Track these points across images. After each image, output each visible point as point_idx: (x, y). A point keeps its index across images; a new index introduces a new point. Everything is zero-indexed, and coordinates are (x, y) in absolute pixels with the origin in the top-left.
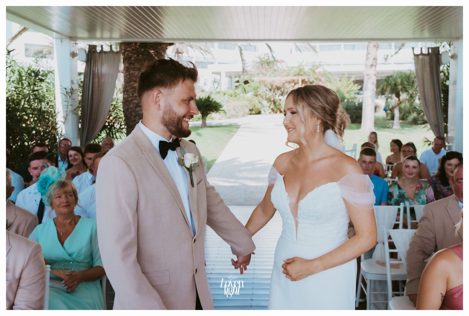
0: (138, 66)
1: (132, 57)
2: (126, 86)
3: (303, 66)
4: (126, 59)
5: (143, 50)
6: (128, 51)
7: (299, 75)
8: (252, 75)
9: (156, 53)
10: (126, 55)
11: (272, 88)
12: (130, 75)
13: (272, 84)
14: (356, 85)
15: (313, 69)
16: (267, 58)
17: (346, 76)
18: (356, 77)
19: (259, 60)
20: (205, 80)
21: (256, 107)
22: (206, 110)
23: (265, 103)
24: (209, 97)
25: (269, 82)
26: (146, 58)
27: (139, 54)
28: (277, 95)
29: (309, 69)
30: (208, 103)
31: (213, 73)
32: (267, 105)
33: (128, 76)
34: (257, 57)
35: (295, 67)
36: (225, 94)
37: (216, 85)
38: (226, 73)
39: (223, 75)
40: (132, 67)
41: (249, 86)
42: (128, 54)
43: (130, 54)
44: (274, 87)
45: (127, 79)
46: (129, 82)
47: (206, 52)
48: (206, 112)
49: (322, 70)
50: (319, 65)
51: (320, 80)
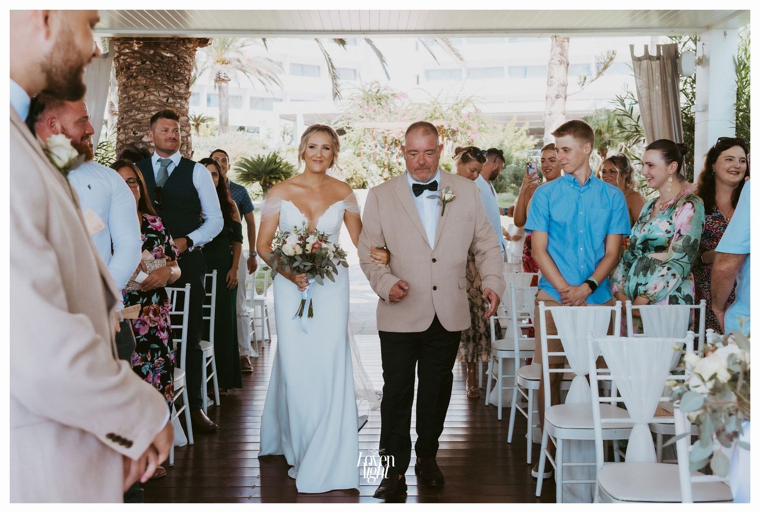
0: (144, 82)
1: (133, 65)
2: (122, 119)
3: (439, 104)
4: (122, 69)
5: (152, 52)
6: (125, 54)
8: (350, 119)
9: (176, 59)
10: (121, 61)
11: (386, 142)
12: (129, 99)
13: (386, 135)
14: (532, 137)
15: (455, 107)
16: (376, 90)
17: (515, 120)
18: (531, 124)
19: (362, 93)
20: (269, 129)
21: (358, 175)
22: (270, 178)
23: (374, 168)
24: (275, 156)
25: (380, 131)
26: (157, 67)
27: (144, 60)
28: (395, 156)
29: (449, 108)
30: (273, 166)
31: (283, 117)
32: (377, 172)
33: (126, 101)
34: (360, 89)
35: (426, 105)
37: (288, 139)
38: (304, 116)
39: (300, 119)
40: (134, 83)
41: (345, 139)
42: (124, 60)
43: (128, 60)
44: (389, 141)
46: (128, 111)
47: (270, 80)
48: (270, 183)
49: (472, 110)
50: (468, 101)
51: (469, 128)
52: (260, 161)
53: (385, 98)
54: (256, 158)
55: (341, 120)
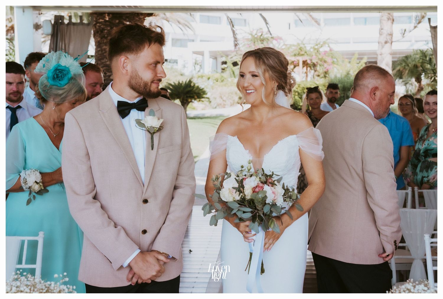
1: (105, 30)
3: (304, 44)
4: (98, 32)
5: (117, 21)
6: (100, 23)
7: (299, 55)
10: (97, 27)
12: (102, 50)
15: (316, 47)
16: (260, 34)
17: (357, 56)
18: (368, 58)
19: (250, 37)
20: (184, 61)
22: (187, 97)
24: (190, 82)
27: (112, 26)
29: (311, 48)
30: (189, 89)
31: (195, 53)
34: (249, 33)
35: (294, 45)
36: (209, 79)
37: (198, 67)
38: (210, 52)
39: (207, 55)
42: (99, 26)
43: (102, 26)
45: (98, 56)
46: (101, 59)
47: (186, 27)
48: (187, 100)
49: (327, 49)
50: (324, 43)
51: (325, 62)
52: (180, 85)
53: (267, 40)
54: (177, 83)
55: (235, 56)
